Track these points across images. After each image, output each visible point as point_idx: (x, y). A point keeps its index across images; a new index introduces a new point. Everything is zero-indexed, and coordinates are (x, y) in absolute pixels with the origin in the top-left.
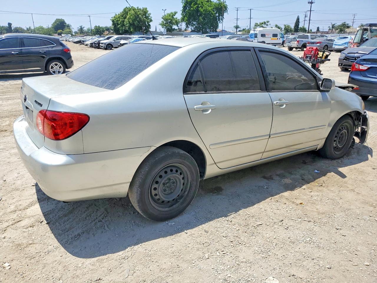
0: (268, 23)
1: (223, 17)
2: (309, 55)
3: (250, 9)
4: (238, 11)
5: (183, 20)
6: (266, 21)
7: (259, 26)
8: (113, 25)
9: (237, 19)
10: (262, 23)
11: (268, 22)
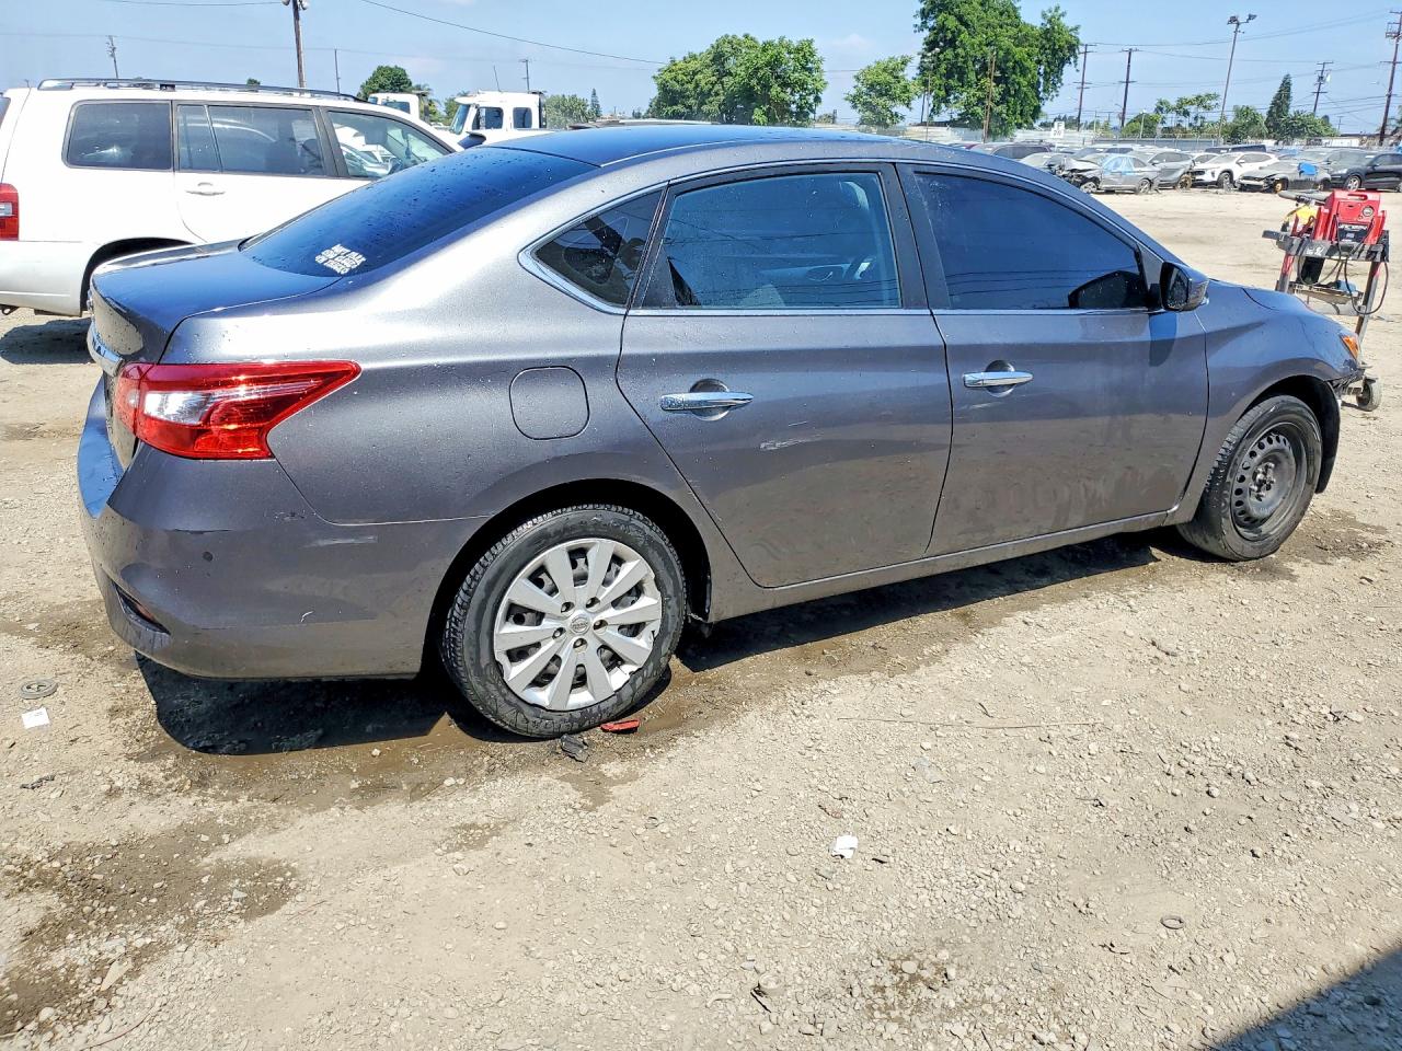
1: (1060, 81)
2: (1353, 227)
3: (1127, 48)
4: (1088, 55)
6: (1203, 94)
9: (1083, 83)
10: (1190, 103)
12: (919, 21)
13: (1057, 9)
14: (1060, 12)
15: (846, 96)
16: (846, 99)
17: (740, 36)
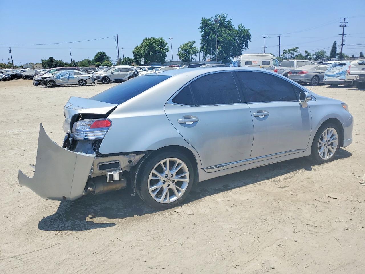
0: (298, 50)
5: (202, 49)
7: (287, 52)
8: (134, 56)
9: (265, 46)
10: (291, 50)
11: (297, 48)
12: (200, 30)
13: (241, 25)
14: (242, 25)
15: (177, 53)
16: (177, 54)
17: (150, 38)
